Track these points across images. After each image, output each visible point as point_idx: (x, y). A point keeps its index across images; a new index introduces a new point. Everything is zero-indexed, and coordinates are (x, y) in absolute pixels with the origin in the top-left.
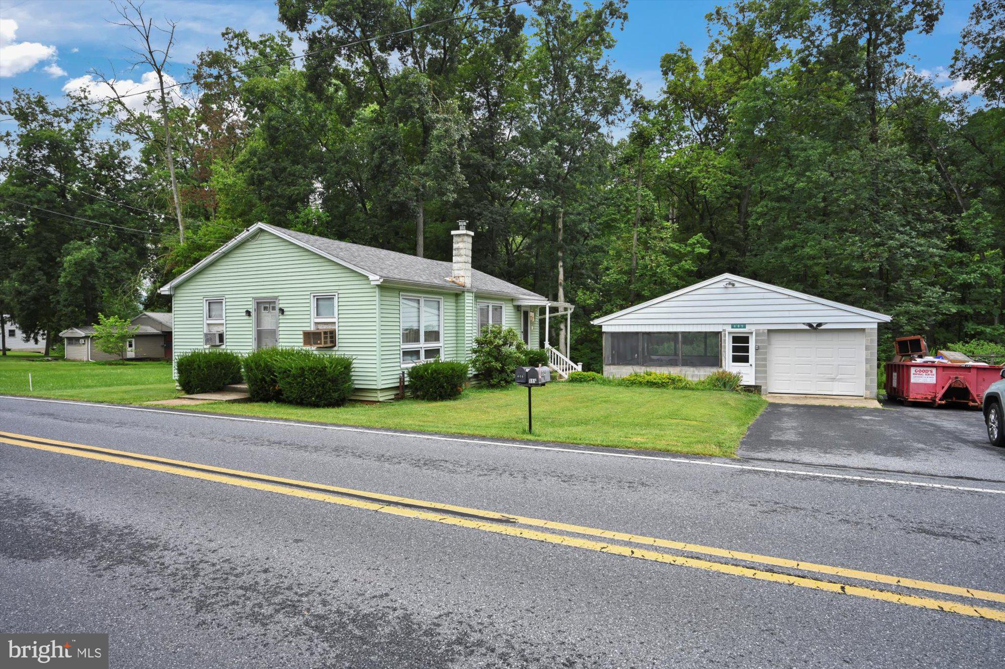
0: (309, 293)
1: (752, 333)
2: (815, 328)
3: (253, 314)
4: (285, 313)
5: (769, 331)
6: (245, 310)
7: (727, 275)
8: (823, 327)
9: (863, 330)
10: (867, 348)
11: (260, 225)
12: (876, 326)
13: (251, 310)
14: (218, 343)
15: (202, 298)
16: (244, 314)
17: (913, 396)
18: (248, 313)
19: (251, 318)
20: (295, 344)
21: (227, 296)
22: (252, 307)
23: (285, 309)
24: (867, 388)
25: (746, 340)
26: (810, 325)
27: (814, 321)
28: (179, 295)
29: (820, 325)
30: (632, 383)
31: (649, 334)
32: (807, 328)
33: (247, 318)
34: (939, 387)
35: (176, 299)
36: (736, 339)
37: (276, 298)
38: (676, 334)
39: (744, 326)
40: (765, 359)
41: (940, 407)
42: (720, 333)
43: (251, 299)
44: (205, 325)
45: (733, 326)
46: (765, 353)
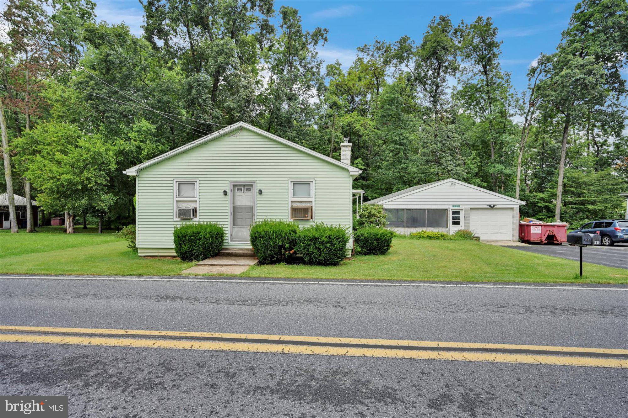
0: (287, 179)
1: (462, 210)
2: (491, 207)
3: (229, 193)
4: (263, 194)
5: (471, 208)
6: (223, 191)
7: (451, 179)
8: (495, 207)
9: (512, 208)
10: (513, 217)
11: (241, 124)
12: (518, 207)
13: (227, 191)
14: (192, 217)
15: (172, 179)
16: (222, 193)
17: (532, 239)
18: (225, 193)
19: (227, 197)
20: (277, 217)
21: (200, 179)
22: (229, 188)
23: (263, 191)
24: (513, 236)
25: (458, 213)
26: (490, 206)
27: (492, 204)
28: (144, 176)
29: (494, 206)
30: (419, 237)
31: (410, 210)
32: (488, 207)
33: (224, 196)
34: (543, 235)
35: (140, 179)
36: (454, 213)
37: (254, 181)
38: (425, 210)
39: (459, 206)
40: (469, 223)
41: (545, 244)
42: (446, 209)
43: (228, 182)
44: (175, 202)
45: (454, 206)
46: (469, 220)
